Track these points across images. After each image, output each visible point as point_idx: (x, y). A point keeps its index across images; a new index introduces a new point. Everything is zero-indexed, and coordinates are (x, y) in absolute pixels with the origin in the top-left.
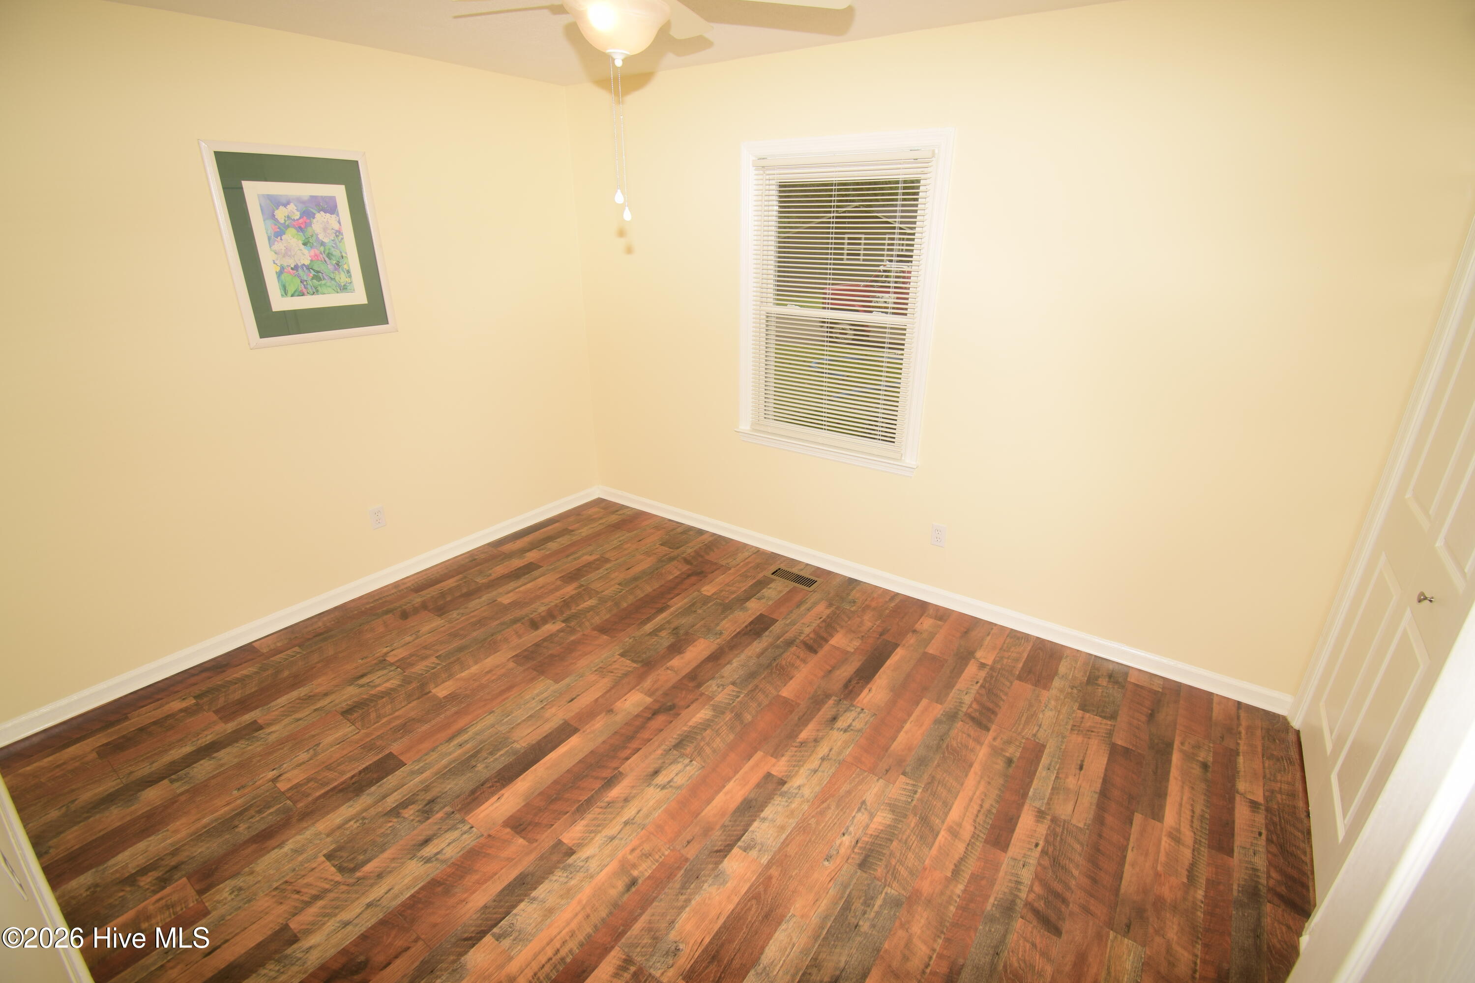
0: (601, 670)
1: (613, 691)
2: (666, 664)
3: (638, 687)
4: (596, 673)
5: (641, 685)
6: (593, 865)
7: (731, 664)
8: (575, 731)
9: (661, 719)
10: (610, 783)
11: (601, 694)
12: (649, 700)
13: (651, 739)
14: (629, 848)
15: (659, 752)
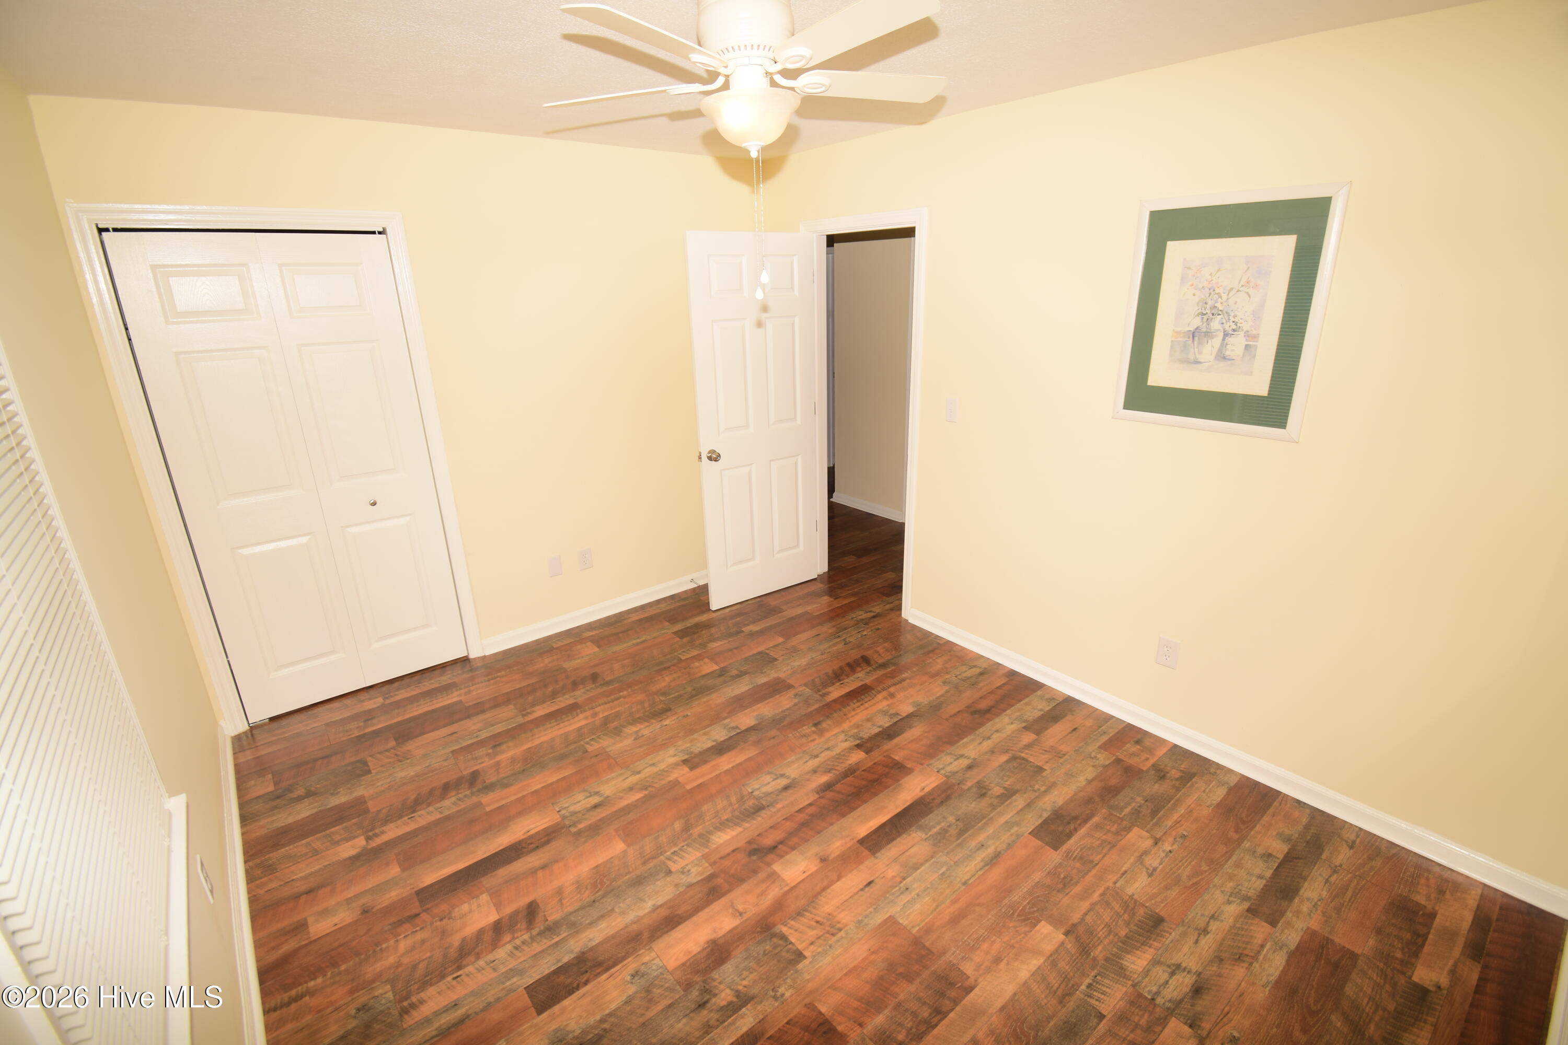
0: (833, 931)
1: (818, 889)
2: (742, 923)
3: (787, 888)
4: (839, 926)
5: (782, 891)
6: (842, 737)
7: (654, 905)
8: (862, 842)
9: (768, 841)
10: (828, 787)
11: (834, 887)
12: (777, 867)
13: (784, 819)
14: (816, 742)
15: (779, 806)
